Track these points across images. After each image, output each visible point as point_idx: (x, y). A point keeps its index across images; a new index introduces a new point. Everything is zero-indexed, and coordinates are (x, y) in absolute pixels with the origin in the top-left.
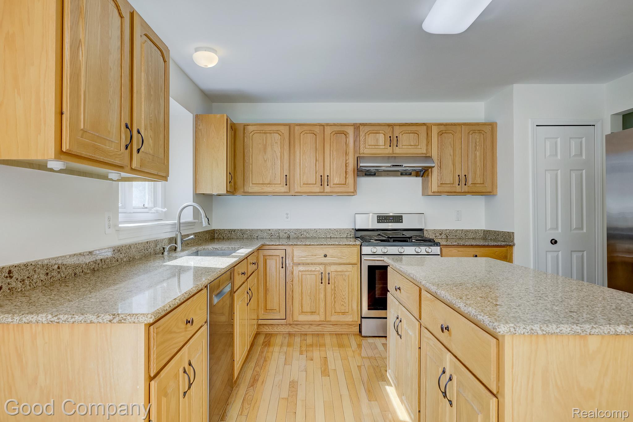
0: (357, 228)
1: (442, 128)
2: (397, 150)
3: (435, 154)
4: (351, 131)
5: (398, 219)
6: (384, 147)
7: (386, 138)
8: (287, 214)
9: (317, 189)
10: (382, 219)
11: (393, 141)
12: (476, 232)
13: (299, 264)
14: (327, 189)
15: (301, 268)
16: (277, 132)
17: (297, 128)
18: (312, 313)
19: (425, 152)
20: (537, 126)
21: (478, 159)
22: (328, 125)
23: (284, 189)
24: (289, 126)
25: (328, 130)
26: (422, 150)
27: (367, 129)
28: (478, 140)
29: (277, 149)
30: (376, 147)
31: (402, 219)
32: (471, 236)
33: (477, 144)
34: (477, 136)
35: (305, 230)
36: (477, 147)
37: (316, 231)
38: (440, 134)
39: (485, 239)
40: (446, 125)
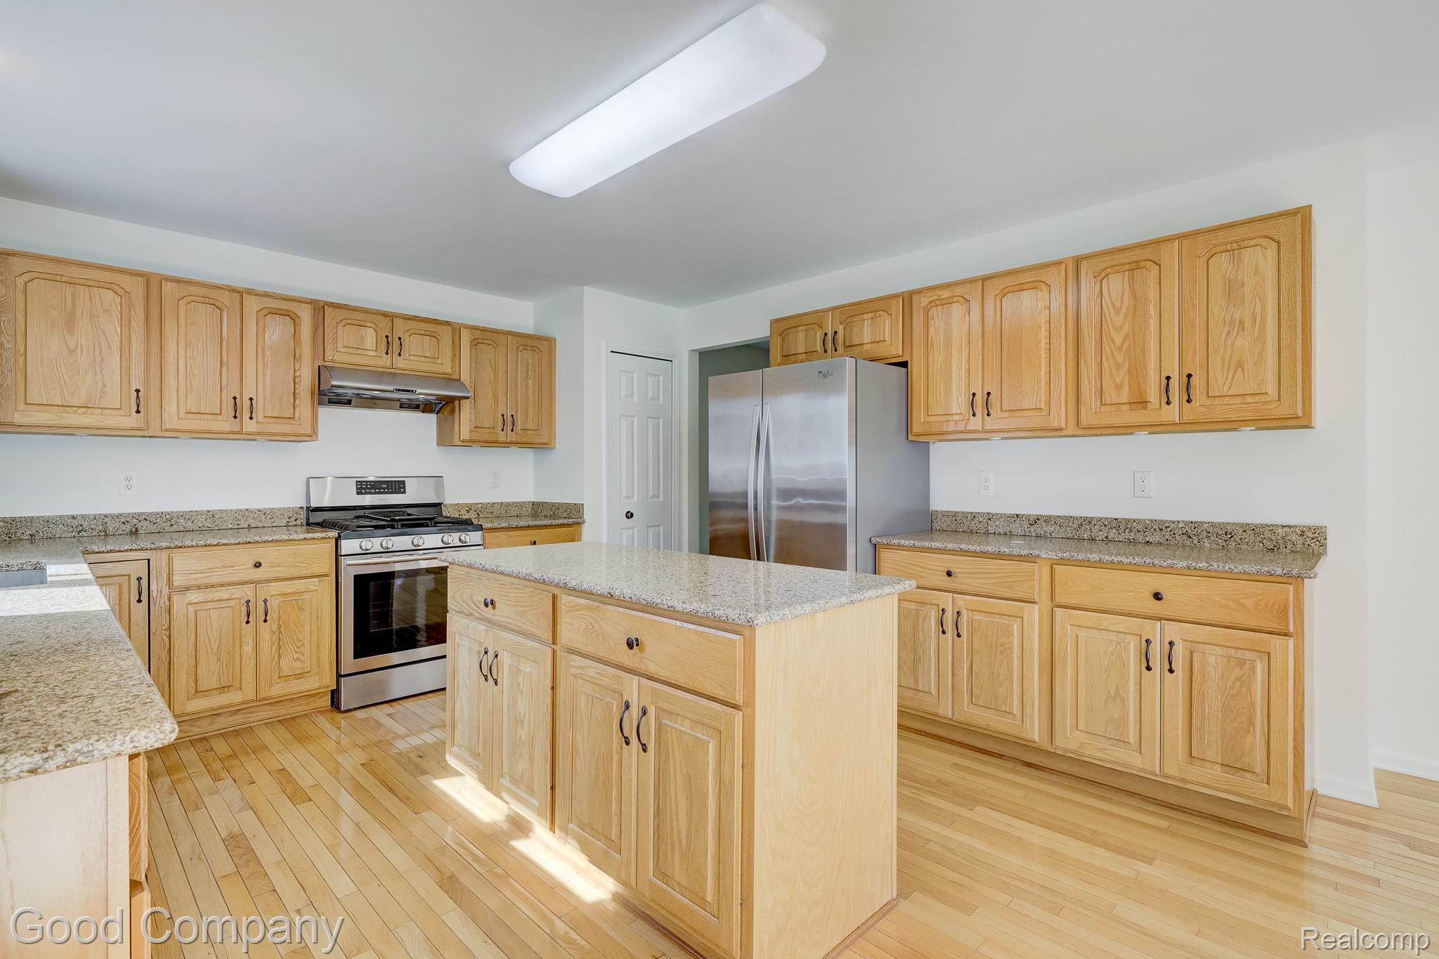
0: (314, 505)
1: (478, 334)
2: (401, 363)
3: (465, 377)
4: (305, 314)
5: (397, 486)
6: (374, 354)
7: (379, 338)
8: (128, 479)
9: (226, 424)
10: (364, 487)
11: (391, 344)
12: (521, 505)
13: (188, 589)
14: (250, 426)
15: (193, 597)
16: (108, 286)
17: (167, 287)
18: (223, 689)
19: (449, 371)
20: (612, 352)
21: (530, 391)
22: (250, 292)
23: (133, 421)
24: (147, 277)
25: (252, 305)
26: (445, 366)
27: (341, 314)
28: (530, 362)
29: (112, 329)
30: (360, 352)
31: (404, 488)
32: (514, 512)
33: (530, 366)
34: (529, 355)
35: (181, 515)
36: (530, 373)
37: (211, 515)
38: (475, 343)
39: (535, 515)
40: (483, 330)
